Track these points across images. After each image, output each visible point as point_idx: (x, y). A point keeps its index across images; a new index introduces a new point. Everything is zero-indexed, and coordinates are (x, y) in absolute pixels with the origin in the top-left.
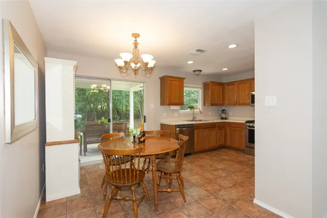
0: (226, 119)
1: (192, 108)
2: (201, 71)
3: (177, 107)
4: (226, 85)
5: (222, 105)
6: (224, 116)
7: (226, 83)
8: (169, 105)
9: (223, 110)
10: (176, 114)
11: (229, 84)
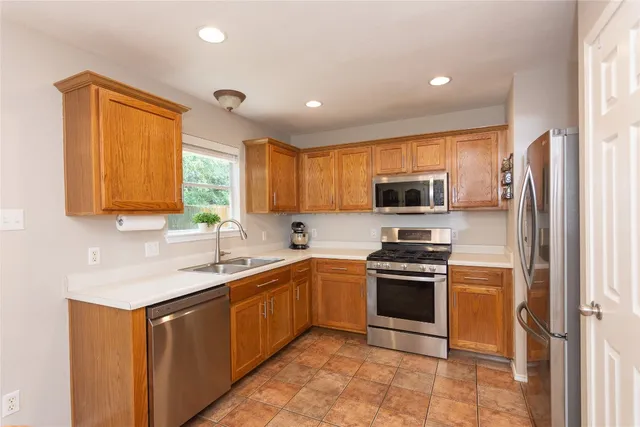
0: (304, 247)
1: (210, 220)
2: (242, 97)
3: (156, 222)
4: (305, 157)
5: (297, 210)
6: (299, 239)
7: (306, 151)
8: (109, 211)
9: (299, 224)
10: (151, 248)
11: (314, 152)
